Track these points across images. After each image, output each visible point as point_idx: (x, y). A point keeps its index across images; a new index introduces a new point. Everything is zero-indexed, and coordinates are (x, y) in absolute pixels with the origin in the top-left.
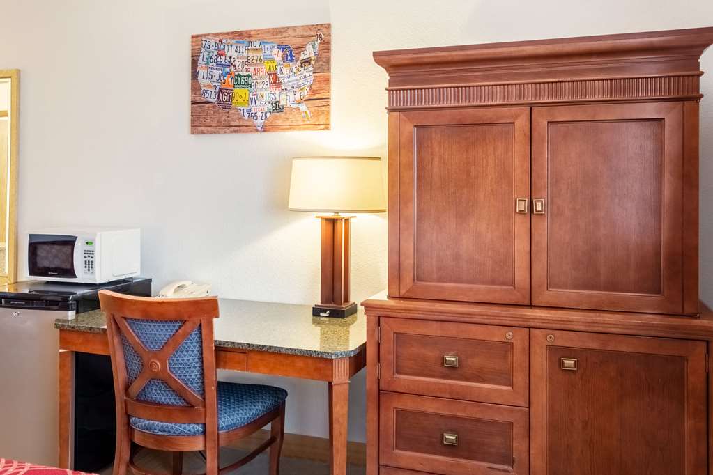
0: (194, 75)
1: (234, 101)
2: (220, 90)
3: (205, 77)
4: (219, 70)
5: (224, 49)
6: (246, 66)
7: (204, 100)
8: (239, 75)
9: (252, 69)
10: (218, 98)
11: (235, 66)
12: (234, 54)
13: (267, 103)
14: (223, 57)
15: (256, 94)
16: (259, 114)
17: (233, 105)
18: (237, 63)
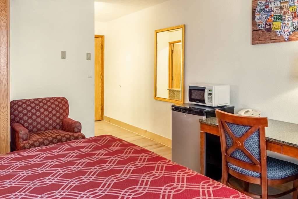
0: (254, 18)
1: (273, 28)
2: (266, 24)
3: (259, 18)
4: (265, 14)
5: (268, 4)
6: (279, 11)
7: (258, 29)
8: (276, 15)
9: (283, 12)
10: (265, 27)
11: (273, 11)
12: (273, 6)
13: (291, 27)
14: (268, 8)
15: (285, 24)
16: (286, 33)
17: (273, 30)
18: (275, 10)
